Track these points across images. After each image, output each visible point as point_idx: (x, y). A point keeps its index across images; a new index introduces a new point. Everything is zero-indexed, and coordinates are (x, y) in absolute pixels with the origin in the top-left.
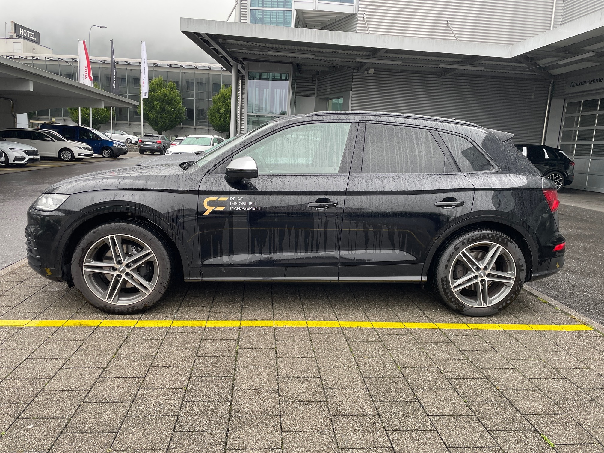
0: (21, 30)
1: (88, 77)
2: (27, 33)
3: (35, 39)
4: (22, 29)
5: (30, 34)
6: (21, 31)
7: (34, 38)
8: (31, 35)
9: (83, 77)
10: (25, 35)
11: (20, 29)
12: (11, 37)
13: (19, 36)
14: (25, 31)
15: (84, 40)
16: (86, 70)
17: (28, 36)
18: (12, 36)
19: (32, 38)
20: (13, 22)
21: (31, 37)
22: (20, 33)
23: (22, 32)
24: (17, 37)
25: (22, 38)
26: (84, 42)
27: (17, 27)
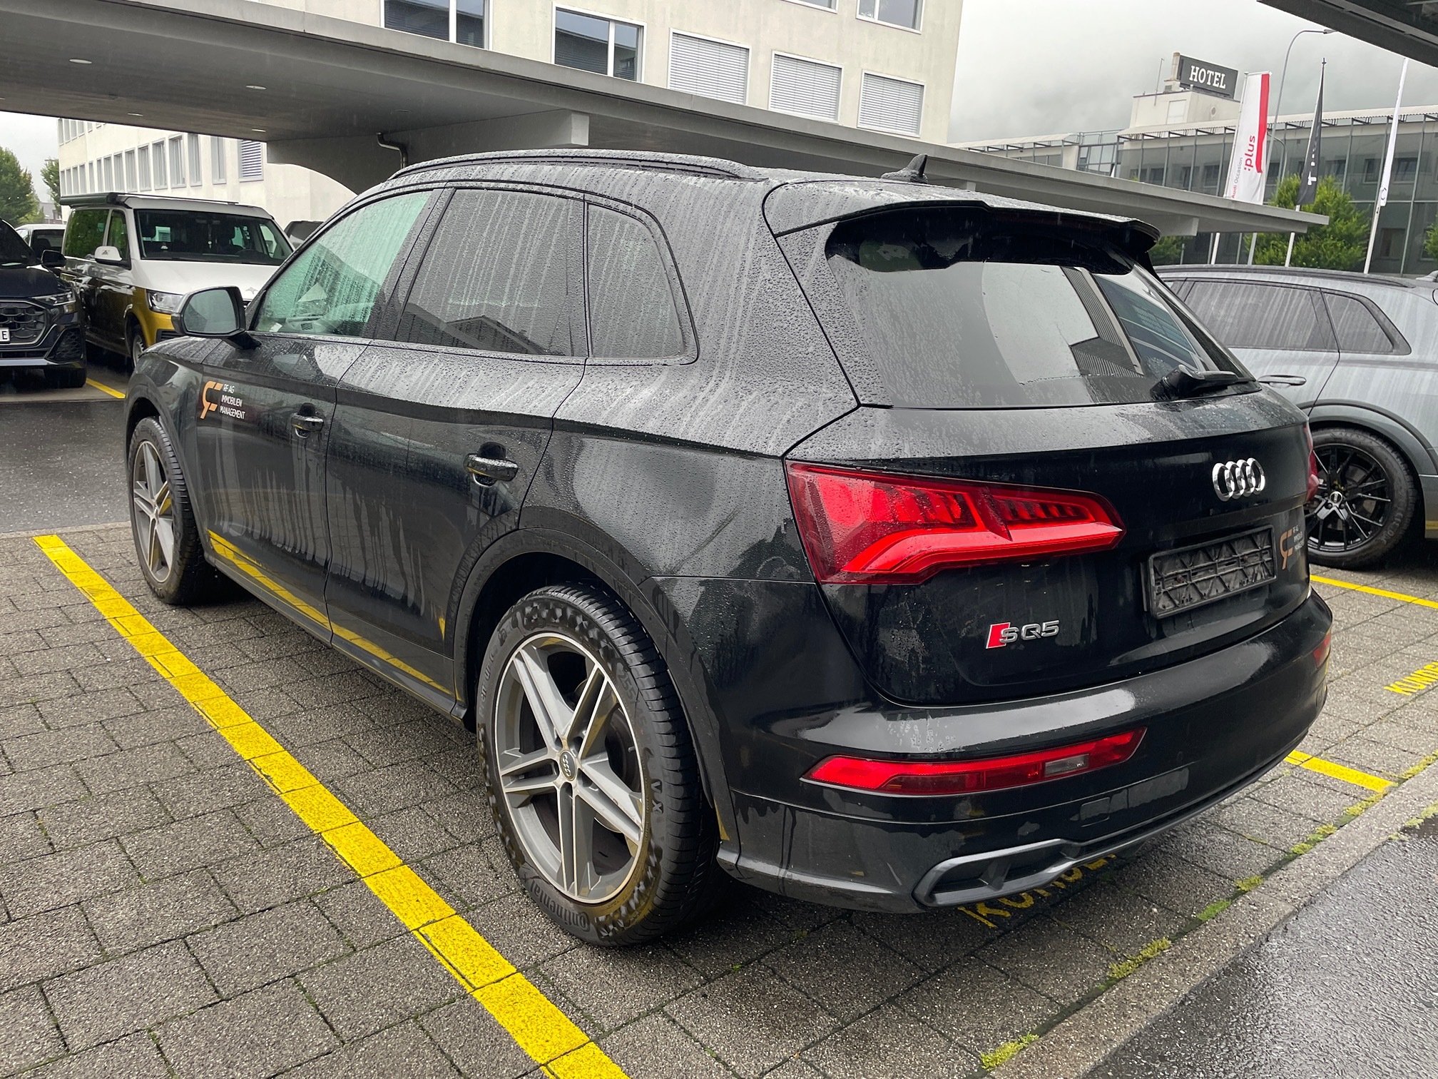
0: (1195, 71)
1: (1254, 164)
2: (1207, 76)
3: (1224, 87)
4: (1197, 68)
5: (1213, 77)
6: (1193, 73)
7: (1221, 86)
8: (1216, 79)
9: (1240, 163)
10: (1202, 82)
11: (1193, 67)
12: (1168, 91)
13: (1185, 85)
14: (1203, 72)
15: (1265, 73)
16: (1251, 148)
17: (1209, 83)
18: (1170, 87)
19: (1217, 85)
20: (1178, 54)
21: (1214, 85)
22: (1191, 79)
23: (1196, 74)
24: (1182, 89)
25: (1191, 88)
26: (1265, 78)
27: (1185, 64)
